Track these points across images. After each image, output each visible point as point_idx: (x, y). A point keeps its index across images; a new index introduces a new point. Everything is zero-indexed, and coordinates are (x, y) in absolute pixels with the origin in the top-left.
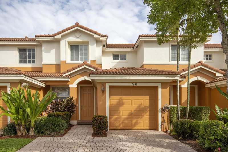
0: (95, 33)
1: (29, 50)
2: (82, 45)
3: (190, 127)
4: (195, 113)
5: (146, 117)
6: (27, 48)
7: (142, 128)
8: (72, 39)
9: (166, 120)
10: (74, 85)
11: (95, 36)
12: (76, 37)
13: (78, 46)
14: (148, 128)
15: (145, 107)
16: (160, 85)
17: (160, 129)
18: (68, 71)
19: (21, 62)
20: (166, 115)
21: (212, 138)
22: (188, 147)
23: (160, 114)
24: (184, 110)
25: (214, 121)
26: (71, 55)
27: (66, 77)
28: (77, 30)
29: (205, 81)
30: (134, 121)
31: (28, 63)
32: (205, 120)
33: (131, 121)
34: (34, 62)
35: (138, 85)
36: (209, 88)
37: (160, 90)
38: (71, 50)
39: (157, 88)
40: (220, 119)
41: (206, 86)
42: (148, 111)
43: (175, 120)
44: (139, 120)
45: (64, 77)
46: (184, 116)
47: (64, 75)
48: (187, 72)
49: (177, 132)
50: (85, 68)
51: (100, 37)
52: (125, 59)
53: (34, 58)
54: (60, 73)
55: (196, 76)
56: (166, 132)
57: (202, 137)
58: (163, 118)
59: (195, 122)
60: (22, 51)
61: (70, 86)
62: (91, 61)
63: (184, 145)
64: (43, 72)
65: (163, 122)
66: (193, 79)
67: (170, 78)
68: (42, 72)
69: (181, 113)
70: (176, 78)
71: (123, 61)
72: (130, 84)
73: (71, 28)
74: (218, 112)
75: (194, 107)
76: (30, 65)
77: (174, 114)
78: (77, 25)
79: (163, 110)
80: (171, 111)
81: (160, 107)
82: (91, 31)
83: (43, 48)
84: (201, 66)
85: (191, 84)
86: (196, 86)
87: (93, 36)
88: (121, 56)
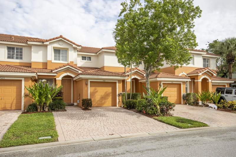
0: (74, 44)
1: (17, 49)
2: (63, 50)
3: (133, 103)
4: (134, 97)
5: (110, 99)
6: (15, 47)
7: (108, 105)
8: (57, 45)
9: (120, 101)
10: (59, 78)
11: (74, 46)
12: (60, 45)
13: (60, 50)
14: (111, 105)
15: (109, 93)
16: (117, 81)
17: (117, 105)
18: (56, 69)
19: (9, 57)
20: (120, 98)
21: (141, 106)
22: (133, 112)
23: (117, 97)
24: (129, 95)
25: (142, 100)
26: (55, 56)
27: (55, 73)
28: (61, 40)
29: (139, 78)
30: (103, 101)
31: (16, 59)
32: (139, 99)
33: (102, 102)
34: (21, 58)
35: (106, 81)
36: (141, 82)
37: (117, 84)
38: (55, 53)
39: (116, 83)
40: (144, 99)
41: (139, 81)
42: (111, 96)
43: (124, 100)
44: (106, 101)
45: (53, 73)
46: (129, 98)
47: (53, 72)
48: (130, 73)
49: (127, 106)
50: (68, 67)
51: (77, 46)
52: (90, 60)
53: (21, 55)
54: (47, 69)
55: (134, 75)
56: (121, 107)
57: (138, 106)
58: (119, 99)
59: (135, 100)
60: (10, 49)
61: (57, 79)
62: (70, 62)
63: (130, 111)
64: (32, 67)
65: (119, 102)
66: (133, 77)
67: (121, 78)
68: (30, 67)
69: (127, 97)
70: (125, 78)
71: (89, 61)
72: (102, 81)
73: (57, 38)
74: (144, 96)
75: (133, 93)
76: (18, 61)
77: (124, 97)
78: (61, 36)
79: (119, 95)
80: (123, 95)
81: (117, 93)
82: (71, 42)
83: (32, 49)
84: (136, 70)
85: (132, 79)
86: (134, 81)
87: (72, 45)
88: (88, 58)
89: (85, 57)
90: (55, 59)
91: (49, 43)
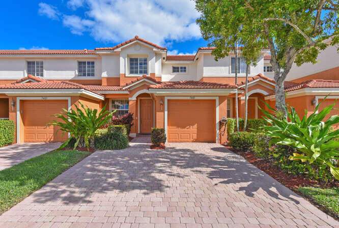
0: (154, 47)
1: (89, 63)
2: (142, 58)
6: (86, 60)
10: (133, 98)
12: (136, 50)
13: (138, 59)
16: (217, 99)
17: (217, 141)
18: (127, 85)
19: (80, 75)
26: (131, 68)
27: (126, 90)
28: (137, 43)
29: (264, 93)
31: (88, 76)
34: (93, 75)
35: (196, 98)
37: (217, 103)
39: (214, 101)
45: (123, 90)
48: (245, 85)
50: (144, 81)
51: (159, 50)
52: (185, 71)
53: (93, 71)
54: (120, 86)
60: (81, 64)
61: (130, 99)
62: (151, 74)
68: (101, 85)
70: (234, 92)
71: (183, 73)
72: (189, 98)
73: (131, 41)
78: (136, 38)
82: (151, 44)
84: (260, 79)
85: (252, 95)
86: (256, 98)
87: (152, 49)
88: (182, 68)
89: (178, 68)
90: (131, 72)
91: (121, 49)
